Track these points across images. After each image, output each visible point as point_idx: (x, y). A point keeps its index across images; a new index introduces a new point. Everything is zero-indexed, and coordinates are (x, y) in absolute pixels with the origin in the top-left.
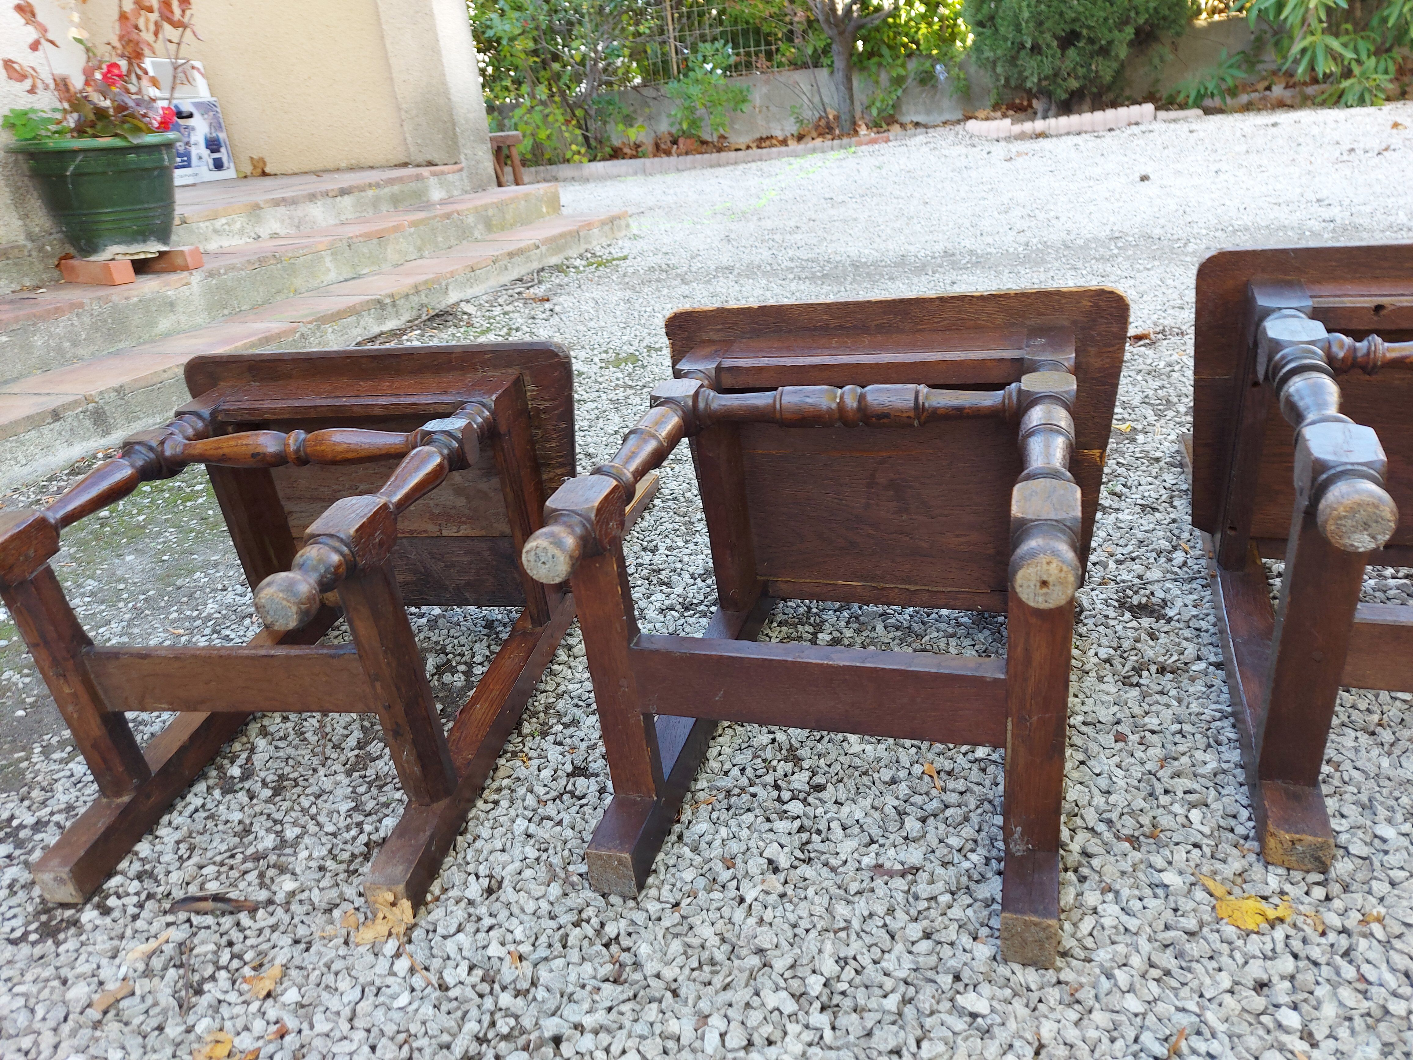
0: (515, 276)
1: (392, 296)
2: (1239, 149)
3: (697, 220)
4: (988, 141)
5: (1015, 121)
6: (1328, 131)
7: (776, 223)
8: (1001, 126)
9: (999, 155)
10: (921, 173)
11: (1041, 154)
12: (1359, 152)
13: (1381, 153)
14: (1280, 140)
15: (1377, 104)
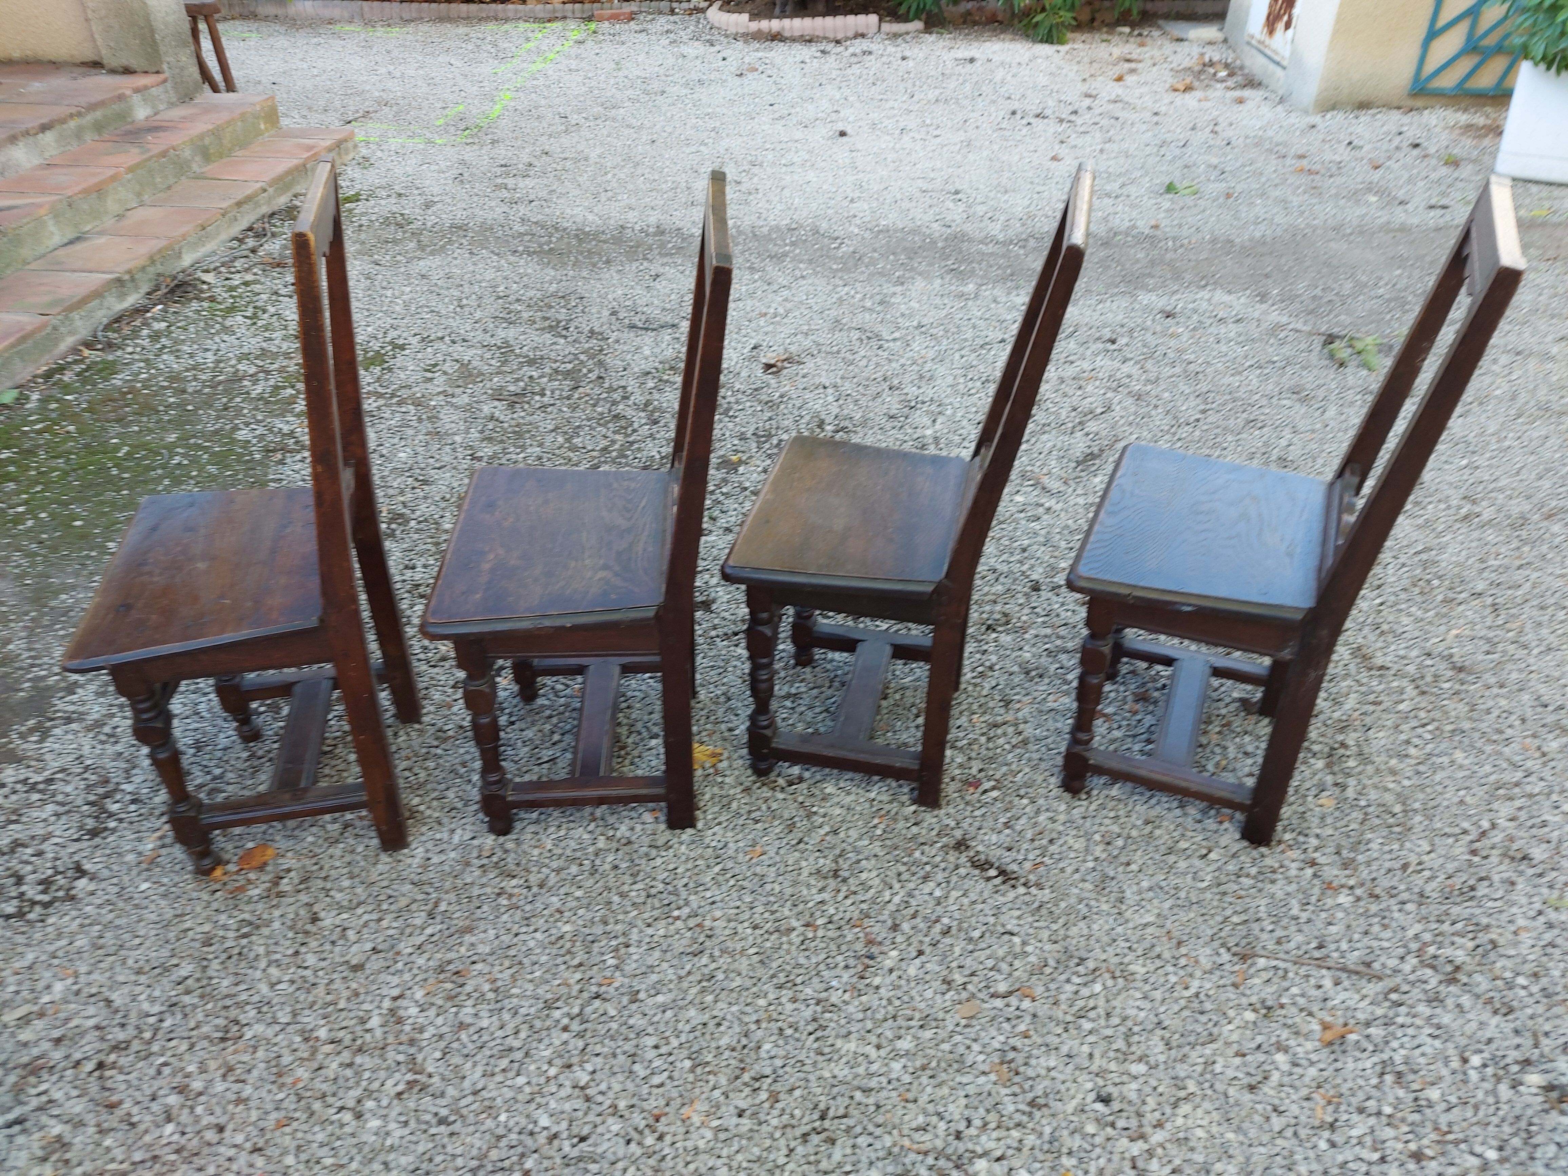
0: (245, 225)
1: (129, 272)
2: (932, 95)
3: (429, 135)
4: (727, 36)
5: (754, 16)
6: (1009, 77)
7: (510, 154)
8: (740, 21)
9: (733, 65)
10: (656, 85)
11: (769, 72)
12: (1018, 116)
13: (1032, 120)
14: (968, 86)
15: (1061, 42)
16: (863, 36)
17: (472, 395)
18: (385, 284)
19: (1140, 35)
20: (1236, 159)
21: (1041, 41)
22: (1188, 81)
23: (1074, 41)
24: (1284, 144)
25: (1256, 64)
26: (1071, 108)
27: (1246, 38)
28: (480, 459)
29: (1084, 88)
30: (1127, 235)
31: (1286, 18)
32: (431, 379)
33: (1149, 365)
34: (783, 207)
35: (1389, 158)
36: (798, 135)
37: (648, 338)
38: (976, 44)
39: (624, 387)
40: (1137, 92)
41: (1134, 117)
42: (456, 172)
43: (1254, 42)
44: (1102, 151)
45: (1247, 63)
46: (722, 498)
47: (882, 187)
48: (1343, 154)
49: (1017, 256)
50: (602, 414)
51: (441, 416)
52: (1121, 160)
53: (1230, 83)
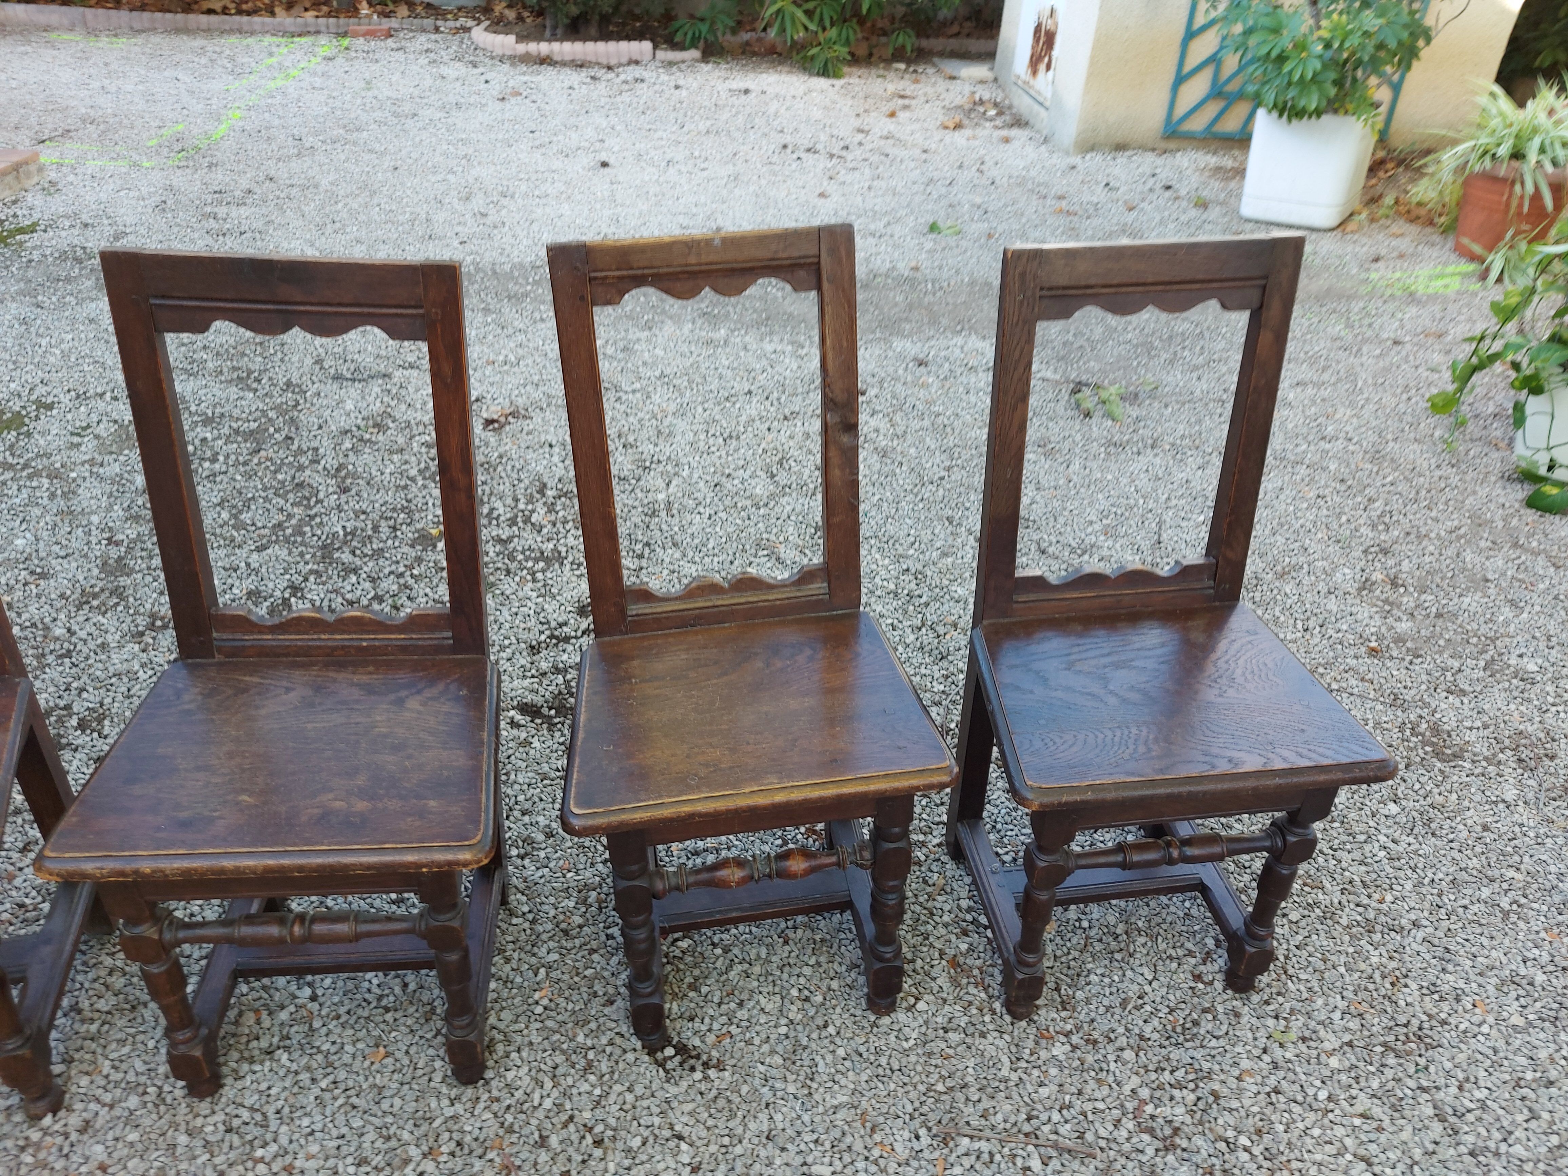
2: (703, 126)
3: (135, 157)
4: (492, 58)
5: (521, 38)
6: (783, 110)
7: (228, 179)
8: (506, 42)
9: (495, 88)
10: (407, 108)
11: (534, 97)
12: (789, 151)
13: (803, 155)
14: (741, 118)
15: (837, 75)
16: (637, 62)
17: (126, 464)
18: (42, 330)
19: (915, 71)
20: (999, 199)
21: (818, 74)
22: (957, 119)
23: (850, 75)
24: (1046, 185)
25: (1022, 103)
26: (842, 144)
27: (1013, 79)
28: (118, 544)
29: (857, 123)
30: (887, 276)
31: (1046, 59)
32: (79, 445)
33: (897, 418)
34: (530, 242)
35: (1143, 200)
36: (557, 164)
37: (353, 391)
38: (752, 75)
39: (316, 449)
40: (909, 129)
41: (902, 153)
42: (158, 199)
43: (1020, 83)
44: (869, 188)
45: (1016, 103)
46: (411, 581)
47: (641, 221)
48: (1100, 195)
49: (775, 298)
50: (283, 482)
51: (80, 491)
52: (888, 198)
53: (999, 122)
